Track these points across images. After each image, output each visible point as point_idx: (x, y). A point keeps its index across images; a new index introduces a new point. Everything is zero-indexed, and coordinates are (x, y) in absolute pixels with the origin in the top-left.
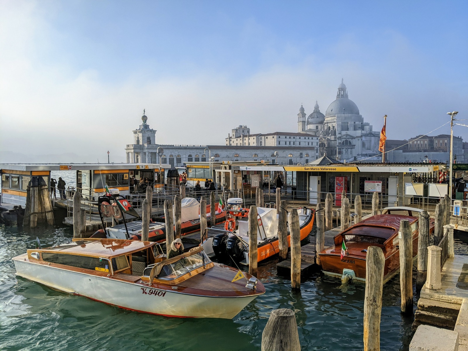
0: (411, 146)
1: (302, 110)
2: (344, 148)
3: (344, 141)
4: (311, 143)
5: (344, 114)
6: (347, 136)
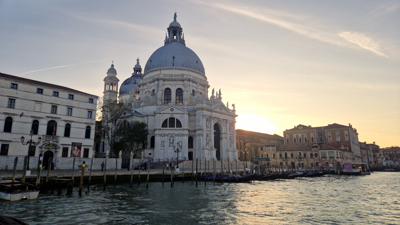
0: (288, 142)
1: (112, 71)
2: (167, 135)
3: (167, 119)
4: (66, 108)
5: (173, 65)
6: (172, 110)
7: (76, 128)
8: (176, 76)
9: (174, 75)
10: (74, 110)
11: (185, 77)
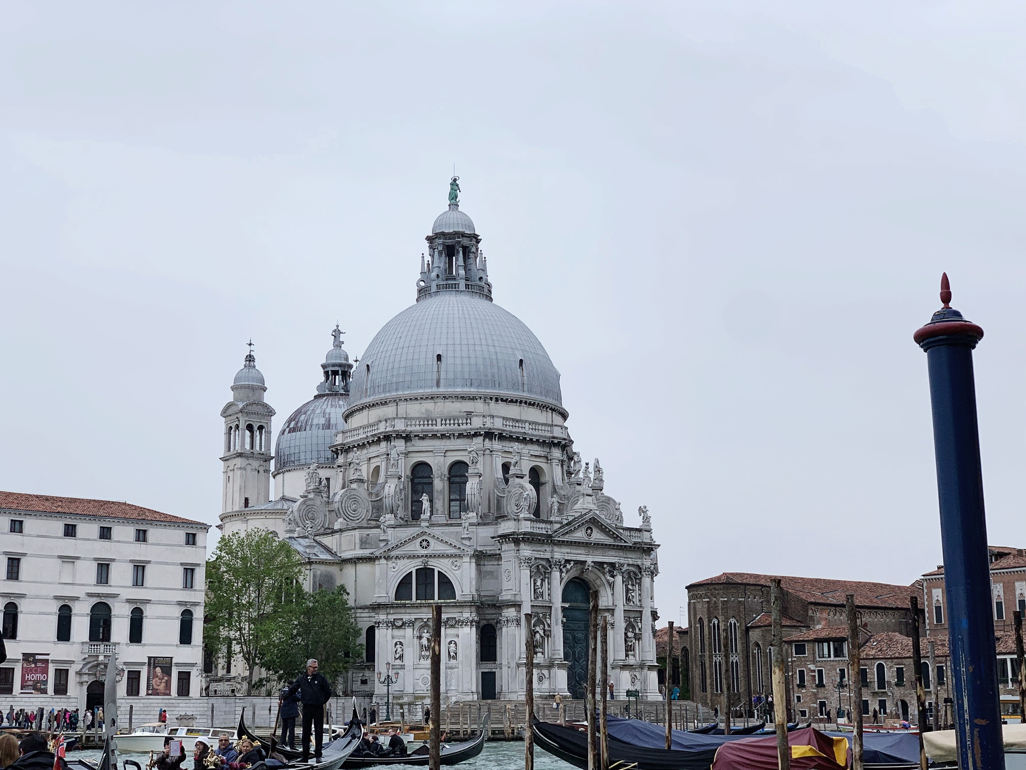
1: (249, 378)
2: (412, 624)
3: (411, 572)
4: (130, 568)
5: (438, 385)
6: (425, 544)
7: (157, 618)
8: (448, 422)
9: (439, 420)
10: (149, 569)
11: (477, 423)
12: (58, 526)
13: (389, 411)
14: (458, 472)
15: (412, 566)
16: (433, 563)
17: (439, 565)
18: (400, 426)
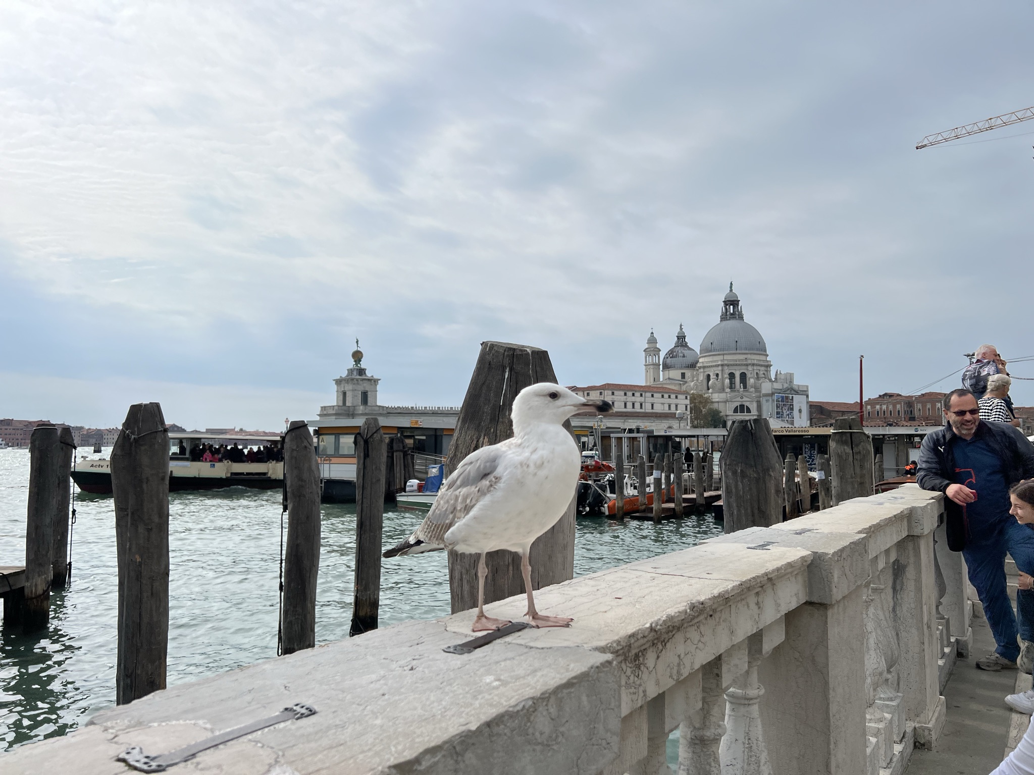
1: (652, 340)
3: (738, 406)
4: (675, 405)
5: (737, 350)
6: (742, 398)
8: (740, 361)
9: (737, 360)
10: (679, 405)
11: (749, 362)
12: (660, 395)
13: (721, 357)
14: (743, 376)
15: (738, 404)
16: (744, 403)
17: (746, 404)
18: (726, 362)
